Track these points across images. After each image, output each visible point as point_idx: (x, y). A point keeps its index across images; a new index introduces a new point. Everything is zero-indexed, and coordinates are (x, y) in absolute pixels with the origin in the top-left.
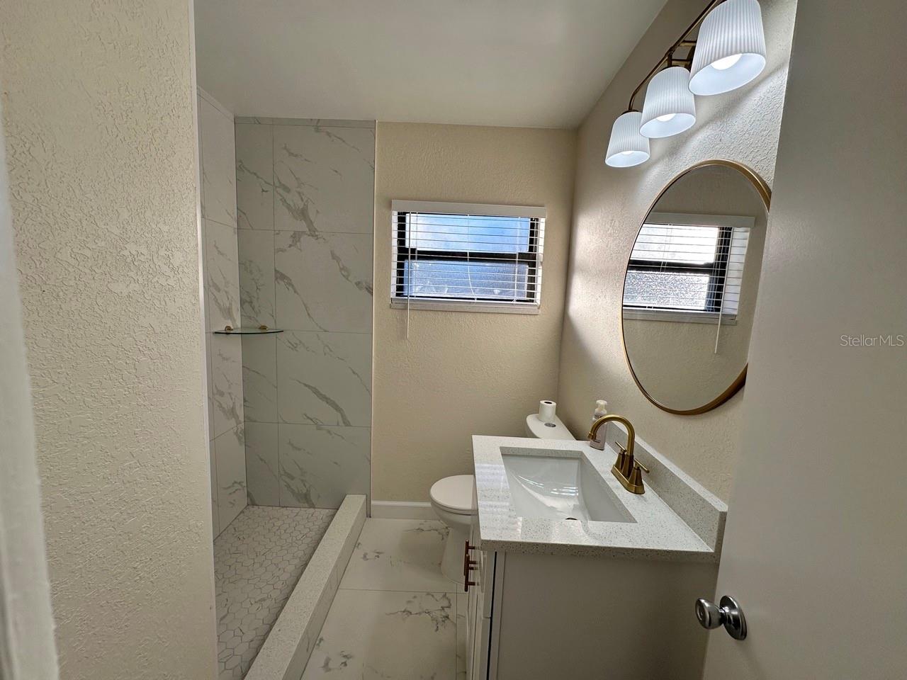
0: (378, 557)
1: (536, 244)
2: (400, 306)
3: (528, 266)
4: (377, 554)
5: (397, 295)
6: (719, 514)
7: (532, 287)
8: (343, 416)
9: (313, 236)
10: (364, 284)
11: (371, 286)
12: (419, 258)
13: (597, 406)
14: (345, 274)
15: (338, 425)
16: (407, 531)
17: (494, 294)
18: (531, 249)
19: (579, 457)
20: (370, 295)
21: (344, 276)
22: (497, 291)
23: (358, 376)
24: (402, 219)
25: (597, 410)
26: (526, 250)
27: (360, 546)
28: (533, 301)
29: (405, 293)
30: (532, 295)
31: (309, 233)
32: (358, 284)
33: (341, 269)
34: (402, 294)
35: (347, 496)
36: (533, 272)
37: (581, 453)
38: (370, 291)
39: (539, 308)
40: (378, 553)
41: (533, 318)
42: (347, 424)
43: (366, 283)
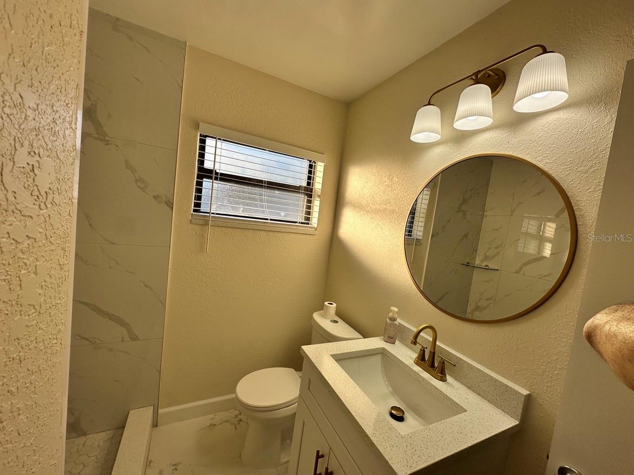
0: (176, 469)
1: (313, 180)
2: (201, 222)
3: (306, 197)
4: (174, 467)
5: (194, 211)
6: (524, 396)
7: (309, 213)
8: (130, 331)
9: (101, 140)
10: (164, 198)
11: (171, 201)
12: (221, 180)
13: (391, 311)
14: (142, 186)
15: (123, 340)
16: (200, 430)
17: (280, 216)
18: (309, 184)
19: (382, 352)
20: (168, 209)
21: (141, 188)
22: (283, 214)
23: (151, 289)
24: (203, 142)
25: (390, 314)
26: (304, 184)
27: (152, 464)
28: (308, 224)
29: (202, 209)
30: (308, 219)
31: (96, 136)
32: (156, 197)
33: (137, 181)
34: (200, 210)
35: (131, 411)
36: (309, 202)
37: (384, 349)
38: (170, 205)
39: (316, 230)
40: (174, 465)
41: (312, 237)
42: (134, 338)
43: (165, 197)
